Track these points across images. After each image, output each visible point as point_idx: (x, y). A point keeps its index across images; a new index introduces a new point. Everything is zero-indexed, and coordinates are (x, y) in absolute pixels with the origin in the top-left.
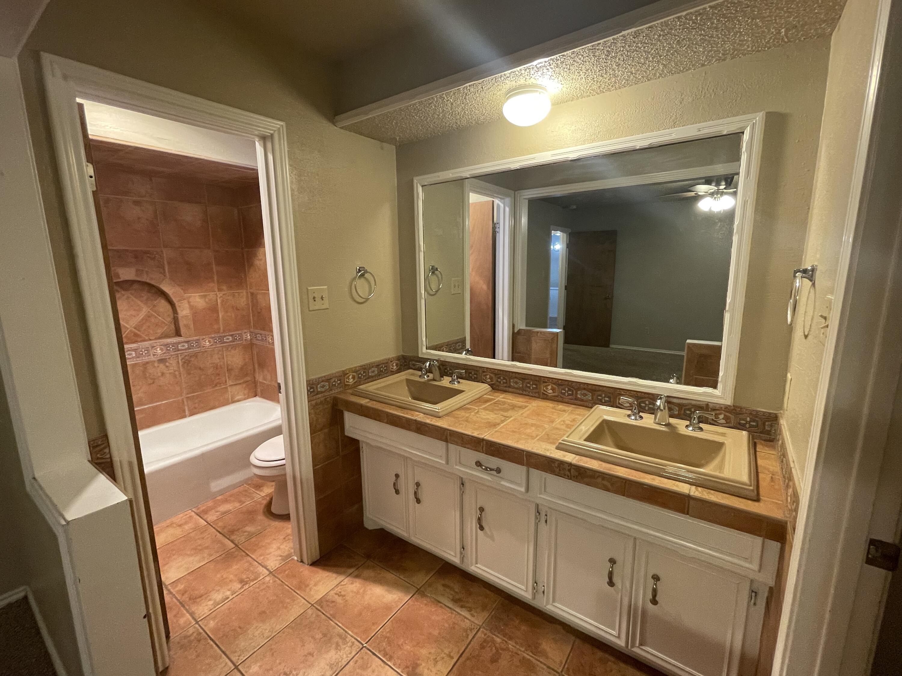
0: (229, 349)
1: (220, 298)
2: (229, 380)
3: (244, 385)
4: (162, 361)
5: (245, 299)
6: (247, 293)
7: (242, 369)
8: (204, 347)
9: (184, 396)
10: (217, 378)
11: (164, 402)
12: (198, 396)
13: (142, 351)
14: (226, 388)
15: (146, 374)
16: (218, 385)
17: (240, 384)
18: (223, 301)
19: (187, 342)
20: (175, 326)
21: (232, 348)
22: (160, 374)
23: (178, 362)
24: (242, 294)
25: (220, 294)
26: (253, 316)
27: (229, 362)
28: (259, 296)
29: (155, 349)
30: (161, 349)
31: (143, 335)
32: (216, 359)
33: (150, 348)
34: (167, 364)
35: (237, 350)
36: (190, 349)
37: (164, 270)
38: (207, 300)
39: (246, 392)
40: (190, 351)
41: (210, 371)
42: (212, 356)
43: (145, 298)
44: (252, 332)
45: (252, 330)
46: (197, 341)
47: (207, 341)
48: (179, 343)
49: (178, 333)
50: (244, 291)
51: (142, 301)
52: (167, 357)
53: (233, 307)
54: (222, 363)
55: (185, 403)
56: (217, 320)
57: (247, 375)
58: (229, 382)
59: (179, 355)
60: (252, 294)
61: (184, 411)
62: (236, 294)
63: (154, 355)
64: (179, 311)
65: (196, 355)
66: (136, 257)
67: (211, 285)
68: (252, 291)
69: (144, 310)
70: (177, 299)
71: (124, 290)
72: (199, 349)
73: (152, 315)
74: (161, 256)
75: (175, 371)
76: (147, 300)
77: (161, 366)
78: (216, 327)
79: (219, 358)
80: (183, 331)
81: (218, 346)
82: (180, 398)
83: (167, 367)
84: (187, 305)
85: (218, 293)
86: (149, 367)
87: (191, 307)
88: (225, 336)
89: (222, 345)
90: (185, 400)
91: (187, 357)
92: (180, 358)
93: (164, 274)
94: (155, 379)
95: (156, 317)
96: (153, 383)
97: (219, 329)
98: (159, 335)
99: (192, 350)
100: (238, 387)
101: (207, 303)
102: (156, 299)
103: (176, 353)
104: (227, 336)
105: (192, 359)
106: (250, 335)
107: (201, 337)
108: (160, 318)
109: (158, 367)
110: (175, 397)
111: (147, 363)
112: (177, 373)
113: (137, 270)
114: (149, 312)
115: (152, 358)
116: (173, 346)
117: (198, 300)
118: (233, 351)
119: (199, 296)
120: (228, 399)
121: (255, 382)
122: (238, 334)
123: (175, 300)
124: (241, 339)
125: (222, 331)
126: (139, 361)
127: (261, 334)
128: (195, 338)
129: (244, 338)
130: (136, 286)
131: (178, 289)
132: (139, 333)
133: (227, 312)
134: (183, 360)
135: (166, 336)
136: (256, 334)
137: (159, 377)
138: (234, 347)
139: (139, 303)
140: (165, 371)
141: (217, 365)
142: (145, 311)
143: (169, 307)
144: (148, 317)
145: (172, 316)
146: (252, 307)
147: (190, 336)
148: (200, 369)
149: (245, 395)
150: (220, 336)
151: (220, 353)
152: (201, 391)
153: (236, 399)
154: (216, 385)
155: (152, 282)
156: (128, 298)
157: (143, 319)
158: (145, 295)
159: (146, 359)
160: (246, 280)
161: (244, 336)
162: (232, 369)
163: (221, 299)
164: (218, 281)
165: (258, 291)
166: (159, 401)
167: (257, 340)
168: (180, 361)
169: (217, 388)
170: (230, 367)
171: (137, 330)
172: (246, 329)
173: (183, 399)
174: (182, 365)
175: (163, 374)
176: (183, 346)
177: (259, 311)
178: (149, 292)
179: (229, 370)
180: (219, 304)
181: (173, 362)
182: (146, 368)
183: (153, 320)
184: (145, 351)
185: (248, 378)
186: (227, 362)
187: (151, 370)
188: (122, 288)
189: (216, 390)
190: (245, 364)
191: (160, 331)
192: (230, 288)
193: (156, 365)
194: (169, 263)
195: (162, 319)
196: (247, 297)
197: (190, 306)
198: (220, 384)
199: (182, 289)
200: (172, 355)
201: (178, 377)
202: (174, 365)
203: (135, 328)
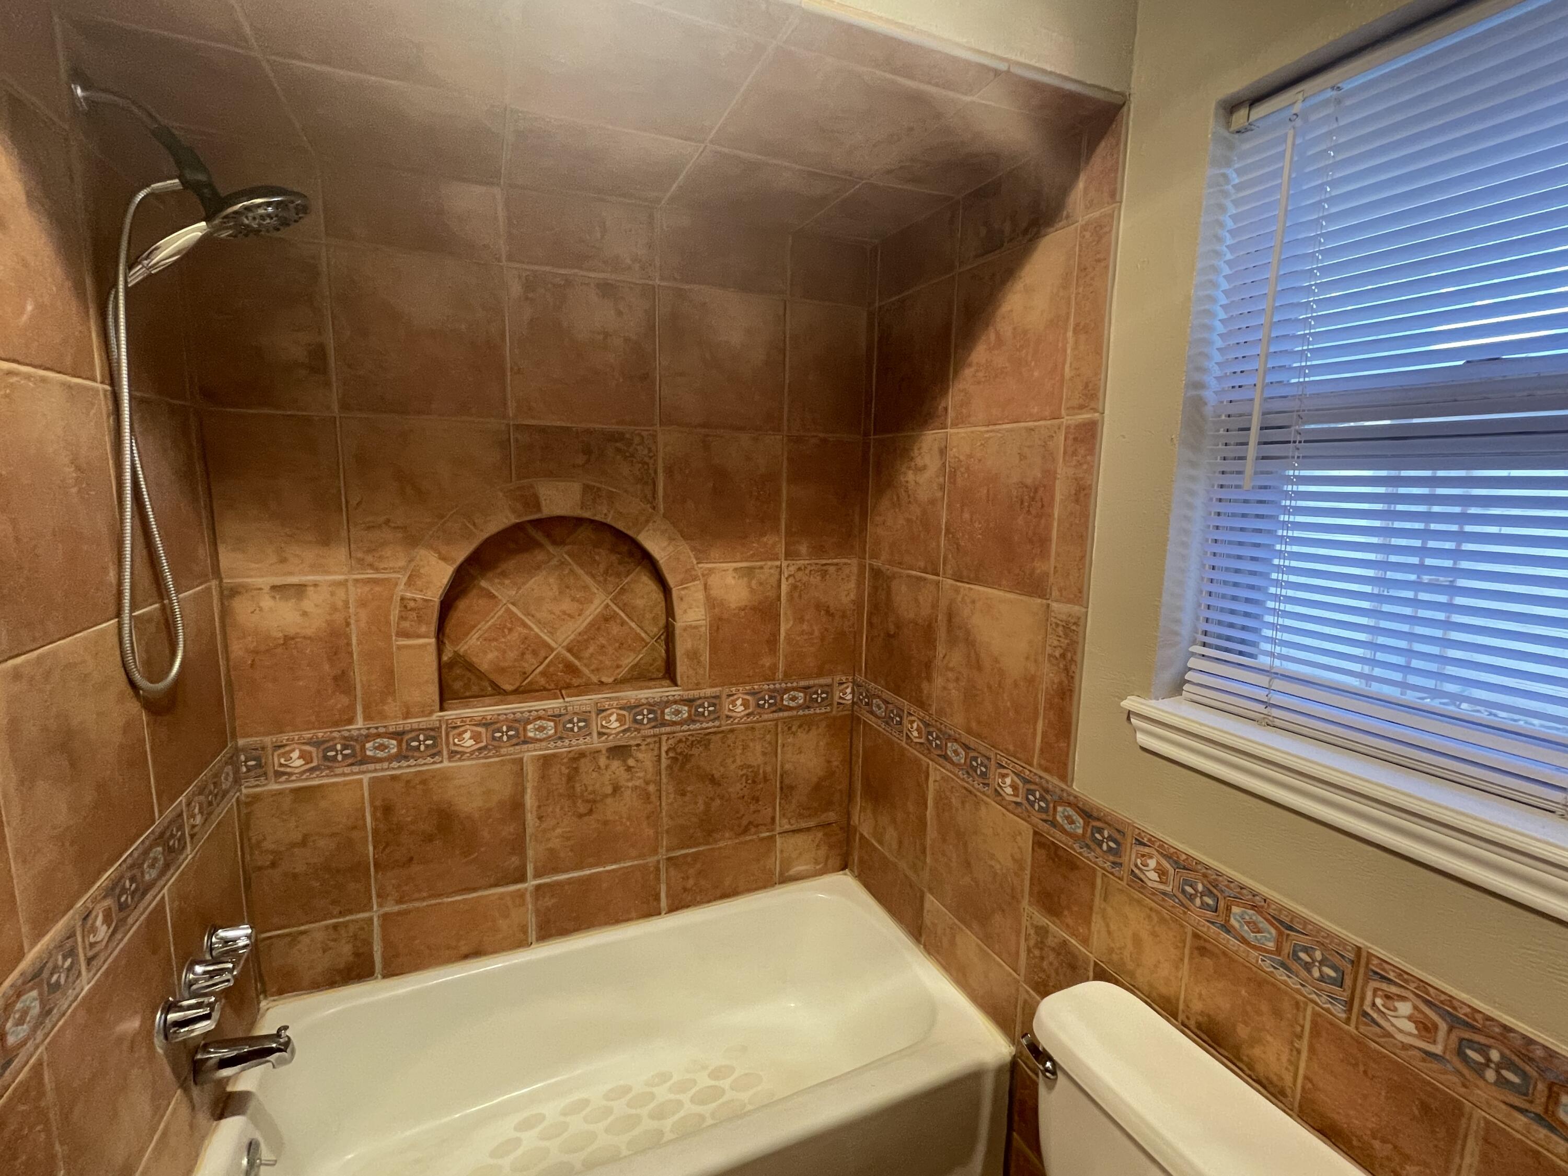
0: (794, 729)
1: (787, 579)
2: (783, 815)
3: (820, 835)
4: (619, 752)
5: (852, 585)
6: (862, 567)
7: (817, 788)
8: (728, 717)
9: (663, 854)
10: (752, 807)
11: (609, 868)
12: (695, 856)
13: (571, 721)
14: (772, 838)
15: (573, 787)
16: (753, 830)
17: (808, 829)
18: (794, 587)
19: (689, 702)
20: (667, 651)
21: (800, 726)
22: (609, 790)
23: (659, 756)
24: (847, 571)
25: (789, 568)
26: (870, 639)
27: (788, 766)
28: (894, 584)
29: (604, 718)
30: (620, 719)
31: (586, 671)
32: (756, 756)
33: (593, 715)
34: (631, 762)
35: (814, 732)
36: (694, 721)
37: (654, 492)
38: (754, 582)
39: (822, 852)
40: (692, 727)
41: (736, 789)
42: (745, 747)
43: (602, 567)
44: (859, 686)
45: (860, 679)
46: (715, 700)
47: (739, 702)
48: (668, 703)
49: (669, 673)
50: (854, 562)
51: (593, 576)
52: (633, 742)
53: (818, 607)
54: (769, 769)
55: (663, 876)
56: (773, 642)
57: (828, 805)
58: (783, 824)
59: (664, 738)
60: (877, 573)
61: (657, 898)
62: (832, 569)
63: (600, 734)
64: (678, 611)
65: (704, 740)
66: (587, 451)
67: (769, 539)
68: (877, 563)
69: (597, 602)
70: (680, 577)
71: (555, 543)
72: (717, 723)
73: (615, 616)
74: (650, 450)
75: (647, 783)
76: (606, 572)
77: (616, 764)
78: (767, 662)
79: (764, 754)
80: (682, 667)
81: (765, 717)
82: (652, 860)
83: (629, 769)
84: (700, 596)
85: (785, 564)
86: (585, 765)
87: (711, 603)
88: (787, 690)
89: (776, 715)
90: (662, 866)
91: (682, 745)
92: (664, 748)
93: (652, 499)
94: (595, 801)
95: (623, 623)
96: (591, 812)
97: (774, 668)
98: (622, 672)
99: (698, 726)
100: (800, 839)
101: (752, 591)
102: (628, 573)
103: (657, 731)
104: (794, 689)
105: (695, 751)
106: (853, 692)
107: (726, 691)
108: (633, 625)
109: (607, 767)
110: (641, 856)
111: (582, 755)
112: (652, 788)
113: (587, 488)
114: (607, 606)
115: (595, 742)
116: (650, 712)
117: (730, 580)
118: (802, 735)
119: (735, 570)
120: (772, 873)
121: (848, 830)
122: (821, 686)
123: (671, 580)
124: (828, 701)
125: (780, 675)
126: (562, 748)
127: (886, 702)
128: (709, 692)
129: (836, 699)
130: (584, 533)
131: (684, 548)
132: (577, 662)
133: (802, 620)
134: (671, 754)
135: (639, 677)
136: (871, 696)
137: (606, 796)
138: (807, 723)
139: (588, 580)
140: (623, 783)
141: (756, 774)
142: (599, 602)
143: (656, 594)
144: (607, 618)
145: (662, 622)
146: (870, 614)
147: (698, 686)
148: (713, 780)
149: (817, 862)
150: (775, 690)
151: (768, 737)
152: (708, 843)
153: (792, 872)
154: (746, 831)
155: (620, 526)
156: (562, 563)
157: (591, 625)
158: (604, 557)
159: (581, 744)
160: (863, 529)
161: (837, 694)
162: (792, 788)
163: (791, 580)
164: (789, 533)
165: (896, 569)
166: (597, 865)
167: (872, 713)
168: (663, 754)
169: (748, 838)
170: (787, 781)
171: (573, 655)
172: (844, 673)
173: (658, 862)
174: (669, 767)
175: (616, 789)
176: (677, 712)
177: (892, 629)
178: (612, 551)
179: (787, 790)
180: (783, 594)
181: (645, 757)
182: (576, 769)
183: (615, 629)
184: (579, 721)
185: (831, 816)
186: (782, 767)
187: (589, 778)
188: (548, 536)
189: (746, 842)
190: (831, 774)
191: (629, 660)
192: (819, 551)
193: (603, 761)
194: (669, 471)
195: (638, 630)
196: (860, 584)
197: (708, 598)
198: (757, 826)
199: (693, 549)
200: (644, 738)
201: (653, 798)
202: (649, 765)
203: (570, 650)
